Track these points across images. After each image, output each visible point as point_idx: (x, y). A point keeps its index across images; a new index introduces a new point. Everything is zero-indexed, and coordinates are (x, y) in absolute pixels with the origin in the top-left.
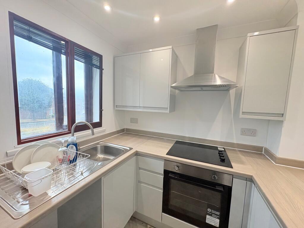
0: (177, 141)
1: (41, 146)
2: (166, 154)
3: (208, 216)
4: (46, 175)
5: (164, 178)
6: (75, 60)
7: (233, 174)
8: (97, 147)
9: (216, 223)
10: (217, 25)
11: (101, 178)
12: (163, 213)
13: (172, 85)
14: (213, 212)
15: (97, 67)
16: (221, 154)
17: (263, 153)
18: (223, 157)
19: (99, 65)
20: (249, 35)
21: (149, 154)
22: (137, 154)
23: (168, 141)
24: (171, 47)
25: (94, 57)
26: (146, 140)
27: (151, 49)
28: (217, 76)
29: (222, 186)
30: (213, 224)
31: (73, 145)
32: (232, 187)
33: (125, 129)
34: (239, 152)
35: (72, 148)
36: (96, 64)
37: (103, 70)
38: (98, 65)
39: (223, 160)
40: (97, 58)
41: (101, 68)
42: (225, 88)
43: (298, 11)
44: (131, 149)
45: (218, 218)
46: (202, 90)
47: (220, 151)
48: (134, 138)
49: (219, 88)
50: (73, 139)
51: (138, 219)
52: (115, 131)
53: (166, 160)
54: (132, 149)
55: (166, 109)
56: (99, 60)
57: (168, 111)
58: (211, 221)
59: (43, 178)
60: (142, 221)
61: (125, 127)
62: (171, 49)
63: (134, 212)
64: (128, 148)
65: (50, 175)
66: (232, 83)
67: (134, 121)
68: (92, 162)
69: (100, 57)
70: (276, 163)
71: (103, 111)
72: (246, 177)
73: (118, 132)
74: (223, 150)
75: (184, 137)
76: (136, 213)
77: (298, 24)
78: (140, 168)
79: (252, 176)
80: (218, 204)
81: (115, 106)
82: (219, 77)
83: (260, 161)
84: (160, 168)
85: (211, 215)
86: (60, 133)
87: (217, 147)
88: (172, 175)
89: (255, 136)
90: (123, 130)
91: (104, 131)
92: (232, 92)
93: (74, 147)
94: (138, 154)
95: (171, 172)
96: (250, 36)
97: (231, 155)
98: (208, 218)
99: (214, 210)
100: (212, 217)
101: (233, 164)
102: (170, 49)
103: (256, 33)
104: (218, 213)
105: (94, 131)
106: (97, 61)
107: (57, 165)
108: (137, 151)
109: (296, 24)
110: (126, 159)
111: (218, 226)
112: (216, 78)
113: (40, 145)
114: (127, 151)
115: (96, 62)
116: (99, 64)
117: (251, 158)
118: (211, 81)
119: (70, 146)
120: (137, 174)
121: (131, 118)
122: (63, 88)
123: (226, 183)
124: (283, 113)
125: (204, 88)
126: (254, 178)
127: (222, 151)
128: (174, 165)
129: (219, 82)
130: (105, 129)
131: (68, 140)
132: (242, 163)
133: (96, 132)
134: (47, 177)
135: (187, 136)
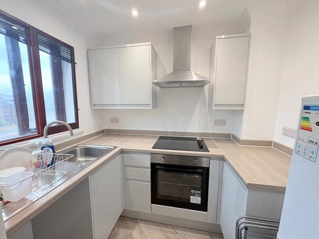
0: (160, 136)
1: (8, 151)
2: (152, 148)
3: (191, 197)
4: (27, 177)
5: (151, 171)
6: (40, 51)
7: (209, 157)
8: (75, 150)
9: (198, 201)
10: (191, 26)
11: (88, 177)
12: (152, 204)
13: (154, 81)
14: (196, 192)
15: (67, 60)
16: (200, 142)
17: (231, 139)
18: (202, 144)
19: (70, 59)
20: (217, 37)
21: (135, 150)
22: (122, 152)
23: (152, 137)
24: (150, 43)
25: (63, 48)
26: (130, 138)
27: (129, 44)
28: (193, 73)
29: (201, 168)
30: (196, 202)
31: (49, 147)
32: (209, 168)
33: (104, 130)
34: (213, 140)
35: (48, 151)
36: (67, 57)
37: (76, 64)
38: (68, 58)
39: (201, 146)
40: (67, 50)
41: (72, 62)
42: (200, 84)
43: (251, 21)
44: (115, 147)
45: (200, 196)
46: (181, 86)
47: (198, 141)
48: (117, 138)
49: (196, 83)
50: (48, 141)
51: (127, 217)
52: (94, 133)
53: (152, 154)
54: (117, 147)
55: (149, 106)
56: (70, 53)
57: (150, 108)
58: (194, 201)
59: (23, 181)
60: (131, 218)
61: (105, 128)
62: (151, 45)
63: (123, 211)
64: (112, 147)
65: (31, 177)
66: (206, 79)
67: (115, 120)
68: (75, 164)
69: (71, 49)
70: (240, 145)
71: (78, 111)
72: (219, 157)
73: (98, 133)
74: (201, 139)
75: (167, 132)
76: (124, 211)
77: (251, 32)
78: (126, 166)
79: (223, 156)
80: (199, 185)
81: (92, 105)
82: (195, 73)
83: (229, 145)
84: (147, 162)
85: (194, 195)
86: (27, 137)
87: (196, 138)
88: (158, 166)
89: (225, 125)
90: (103, 132)
91: (82, 133)
92: (206, 87)
93: (51, 150)
94: (124, 152)
95: (157, 165)
96: (218, 39)
97: (207, 143)
98: (192, 199)
99: (196, 190)
100: (195, 197)
101: (209, 149)
102: (149, 45)
103: (223, 37)
104: (199, 192)
105: (73, 132)
106: (67, 53)
107: (31, 170)
108: (122, 149)
109: (250, 32)
110: (111, 157)
111: (200, 203)
112: (192, 75)
113: (6, 150)
114: (111, 150)
115: (65, 53)
116: (70, 57)
117: (222, 143)
118: (188, 77)
119: (45, 148)
120: (124, 172)
121: (111, 118)
122: (25, 84)
123: (205, 165)
124: (243, 104)
125: (183, 84)
126: (225, 157)
127: (200, 141)
128: (160, 157)
129: (195, 78)
130: (83, 131)
131: (41, 142)
132: (216, 147)
133: (75, 133)
134: (27, 179)
135: (170, 131)
